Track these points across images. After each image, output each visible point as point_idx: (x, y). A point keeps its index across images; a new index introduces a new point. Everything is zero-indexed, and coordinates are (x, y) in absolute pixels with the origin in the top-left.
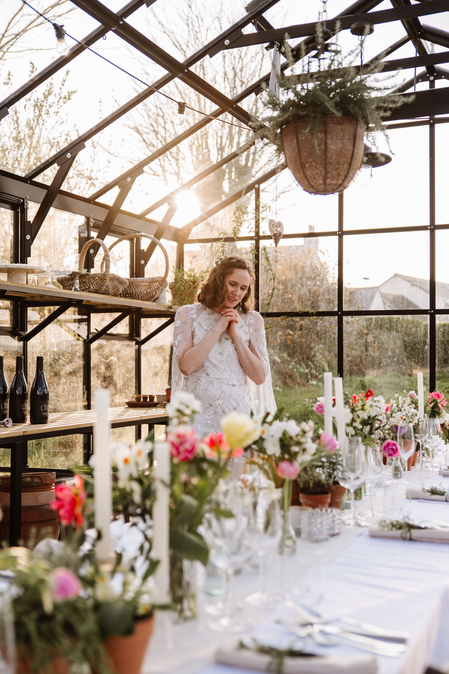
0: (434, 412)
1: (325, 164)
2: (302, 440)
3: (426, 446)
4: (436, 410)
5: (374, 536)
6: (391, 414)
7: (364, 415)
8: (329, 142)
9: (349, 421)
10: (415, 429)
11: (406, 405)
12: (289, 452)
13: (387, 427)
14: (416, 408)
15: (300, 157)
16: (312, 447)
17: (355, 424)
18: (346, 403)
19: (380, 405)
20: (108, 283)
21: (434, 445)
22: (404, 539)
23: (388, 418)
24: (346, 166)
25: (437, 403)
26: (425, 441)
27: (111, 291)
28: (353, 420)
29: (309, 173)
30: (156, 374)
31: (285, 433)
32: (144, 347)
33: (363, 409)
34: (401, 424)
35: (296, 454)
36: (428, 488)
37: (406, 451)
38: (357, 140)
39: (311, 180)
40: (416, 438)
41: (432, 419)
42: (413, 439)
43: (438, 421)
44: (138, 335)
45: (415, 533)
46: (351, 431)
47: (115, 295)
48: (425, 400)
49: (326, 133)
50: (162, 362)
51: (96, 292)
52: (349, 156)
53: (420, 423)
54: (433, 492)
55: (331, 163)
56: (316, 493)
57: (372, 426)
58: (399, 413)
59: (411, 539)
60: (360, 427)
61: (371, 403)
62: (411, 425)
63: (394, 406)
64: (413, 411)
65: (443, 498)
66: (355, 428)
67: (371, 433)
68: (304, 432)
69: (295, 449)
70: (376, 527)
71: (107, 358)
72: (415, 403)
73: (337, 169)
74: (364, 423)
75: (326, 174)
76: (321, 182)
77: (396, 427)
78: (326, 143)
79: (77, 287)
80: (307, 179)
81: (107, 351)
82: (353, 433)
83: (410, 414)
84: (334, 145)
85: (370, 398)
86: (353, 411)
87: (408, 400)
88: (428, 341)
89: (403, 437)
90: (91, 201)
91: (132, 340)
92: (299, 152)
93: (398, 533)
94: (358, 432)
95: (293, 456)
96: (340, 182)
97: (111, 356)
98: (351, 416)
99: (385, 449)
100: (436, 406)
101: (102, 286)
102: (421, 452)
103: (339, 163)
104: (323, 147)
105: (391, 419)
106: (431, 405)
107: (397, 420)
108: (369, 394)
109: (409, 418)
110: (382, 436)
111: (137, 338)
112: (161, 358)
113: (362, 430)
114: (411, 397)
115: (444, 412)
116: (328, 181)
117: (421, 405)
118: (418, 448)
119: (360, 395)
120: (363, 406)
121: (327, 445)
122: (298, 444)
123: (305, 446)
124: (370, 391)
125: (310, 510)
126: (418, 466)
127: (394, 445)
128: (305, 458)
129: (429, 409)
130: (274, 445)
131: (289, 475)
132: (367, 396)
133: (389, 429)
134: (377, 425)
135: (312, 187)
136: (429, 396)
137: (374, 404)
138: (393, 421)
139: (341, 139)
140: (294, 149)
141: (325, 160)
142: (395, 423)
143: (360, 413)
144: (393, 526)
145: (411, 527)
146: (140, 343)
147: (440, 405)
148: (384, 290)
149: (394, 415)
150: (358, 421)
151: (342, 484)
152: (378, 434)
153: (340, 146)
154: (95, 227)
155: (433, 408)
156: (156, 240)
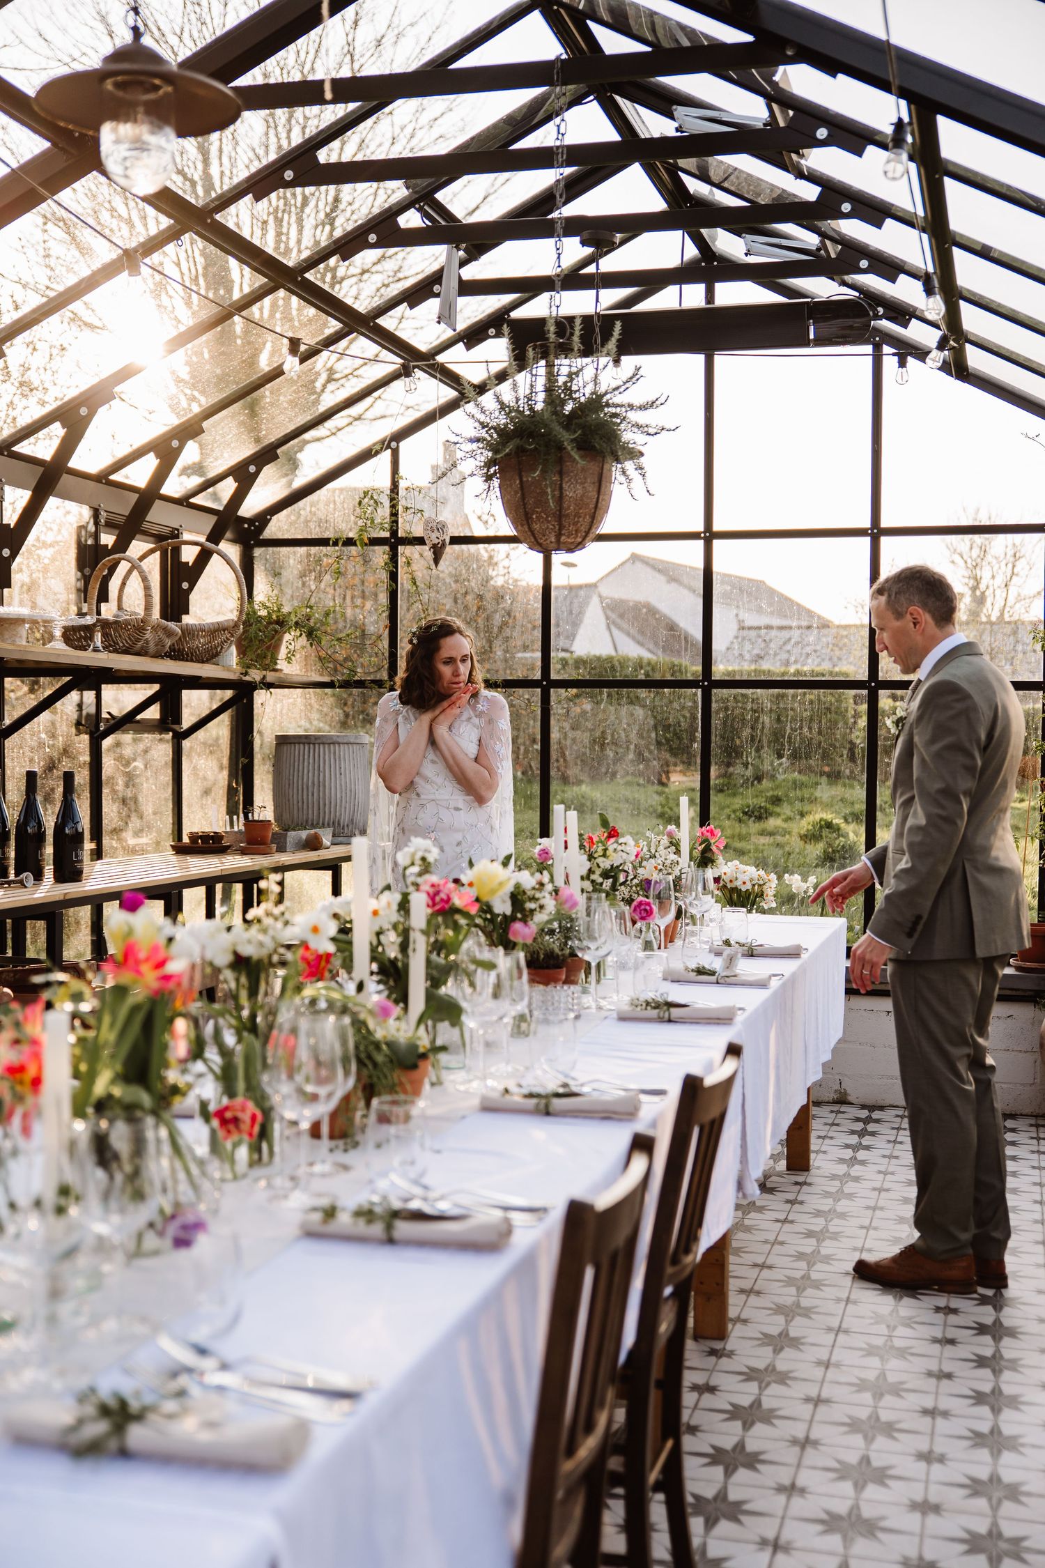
0: (705, 859)
1: (560, 516)
2: (538, 895)
3: (692, 911)
4: (708, 855)
5: (623, 1018)
6: (640, 863)
7: (605, 864)
8: (565, 486)
9: (584, 872)
10: (675, 886)
11: (661, 848)
12: (523, 910)
13: (635, 881)
14: (678, 852)
15: (524, 505)
16: (550, 904)
17: (593, 877)
18: (582, 847)
19: (627, 849)
20: (148, 635)
21: (703, 909)
22: (660, 1020)
23: (635, 868)
24: (588, 519)
25: (709, 844)
26: (691, 904)
27: (152, 648)
28: (590, 871)
29: (536, 527)
30: (207, 792)
31: (517, 886)
32: (186, 744)
33: (604, 855)
34: (655, 877)
35: (532, 911)
36: (693, 966)
37: (662, 917)
38: (603, 483)
39: (539, 536)
40: (676, 898)
41: (701, 870)
42: (673, 898)
43: (710, 873)
44: (177, 719)
45: (675, 1012)
46: (587, 885)
47: (158, 656)
48: (691, 840)
49: (561, 473)
50: (216, 769)
51: (126, 652)
52: (592, 506)
53: (684, 876)
54: (700, 971)
55: (568, 515)
56: (548, 967)
57: (615, 879)
58: (652, 861)
59: (670, 1021)
60: (600, 880)
61: (615, 846)
62: (671, 878)
63: (645, 849)
64: (673, 857)
65: (713, 978)
66: (593, 882)
67: (614, 888)
68: (542, 884)
69: (530, 905)
70: (626, 1008)
71: (128, 764)
72: (675, 844)
73: (575, 524)
74: (606, 875)
75: (560, 529)
76: (553, 539)
77: (648, 882)
78: (561, 488)
79: (99, 644)
80: (533, 535)
81: (127, 751)
82: (591, 889)
83: (668, 862)
84: (572, 491)
85: (612, 840)
86: (591, 857)
87: (665, 841)
88: (698, 735)
89: (659, 897)
90: (102, 479)
91: (167, 730)
92: (523, 497)
93: (654, 1013)
94: (597, 888)
95: (527, 916)
96: (579, 540)
97: (135, 760)
98: (588, 865)
99: (635, 910)
100: (707, 849)
101: (138, 640)
102: (683, 920)
103: (577, 515)
104: (557, 493)
105: (640, 871)
106: (700, 848)
107: (648, 871)
108: (613, 834)
109: (665, 868)
110: (627, 896)
111: (176, 727)
112: (215, 762)
113: (601, 884)
114: (670, 835)
115: (720, 859)
116: (563, 538)
117: (685, 848)
118: (679, 914)
119: (599, 834)
120: (605, 850)
121: (566, 901)
122: (533, 899)
123: (542, 902)
124: (614, 829)
125: (541, 987)
126: (678, 942)
127: (648, 904)
128: (540, 918)
129: (697, 853)
130: (504, 902)
131: (524, 938)
132: (610, 837)
133: (637, 885)
134: (622, 879)
135: (540, 545)
136: (698, 831)
137: (620, 848)
138: (643, 873)
139: (582, 483)
140: (516, 493)
141: (560, 511)
142: (646, 876)
143: (600, 860)
144: (648, 1004)
145: (670, 1005)
146: (179, 737)
147: (714, 848)
148: (604, 590)
149: (644, 863)
150: (598, 872)
151: (580, 955)
152: (623, 891)
153: (580, 492)
154: (110, 525)
155: (704, 852)
156: (210, 545)
